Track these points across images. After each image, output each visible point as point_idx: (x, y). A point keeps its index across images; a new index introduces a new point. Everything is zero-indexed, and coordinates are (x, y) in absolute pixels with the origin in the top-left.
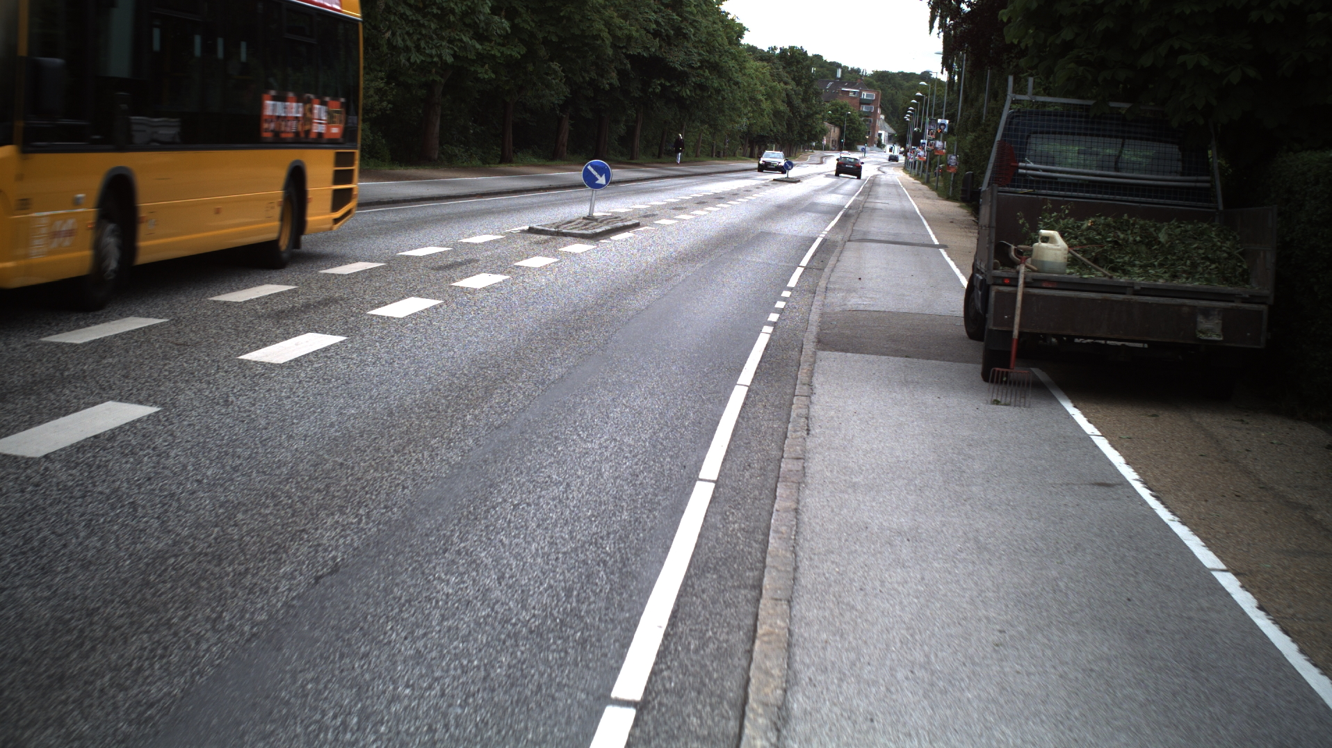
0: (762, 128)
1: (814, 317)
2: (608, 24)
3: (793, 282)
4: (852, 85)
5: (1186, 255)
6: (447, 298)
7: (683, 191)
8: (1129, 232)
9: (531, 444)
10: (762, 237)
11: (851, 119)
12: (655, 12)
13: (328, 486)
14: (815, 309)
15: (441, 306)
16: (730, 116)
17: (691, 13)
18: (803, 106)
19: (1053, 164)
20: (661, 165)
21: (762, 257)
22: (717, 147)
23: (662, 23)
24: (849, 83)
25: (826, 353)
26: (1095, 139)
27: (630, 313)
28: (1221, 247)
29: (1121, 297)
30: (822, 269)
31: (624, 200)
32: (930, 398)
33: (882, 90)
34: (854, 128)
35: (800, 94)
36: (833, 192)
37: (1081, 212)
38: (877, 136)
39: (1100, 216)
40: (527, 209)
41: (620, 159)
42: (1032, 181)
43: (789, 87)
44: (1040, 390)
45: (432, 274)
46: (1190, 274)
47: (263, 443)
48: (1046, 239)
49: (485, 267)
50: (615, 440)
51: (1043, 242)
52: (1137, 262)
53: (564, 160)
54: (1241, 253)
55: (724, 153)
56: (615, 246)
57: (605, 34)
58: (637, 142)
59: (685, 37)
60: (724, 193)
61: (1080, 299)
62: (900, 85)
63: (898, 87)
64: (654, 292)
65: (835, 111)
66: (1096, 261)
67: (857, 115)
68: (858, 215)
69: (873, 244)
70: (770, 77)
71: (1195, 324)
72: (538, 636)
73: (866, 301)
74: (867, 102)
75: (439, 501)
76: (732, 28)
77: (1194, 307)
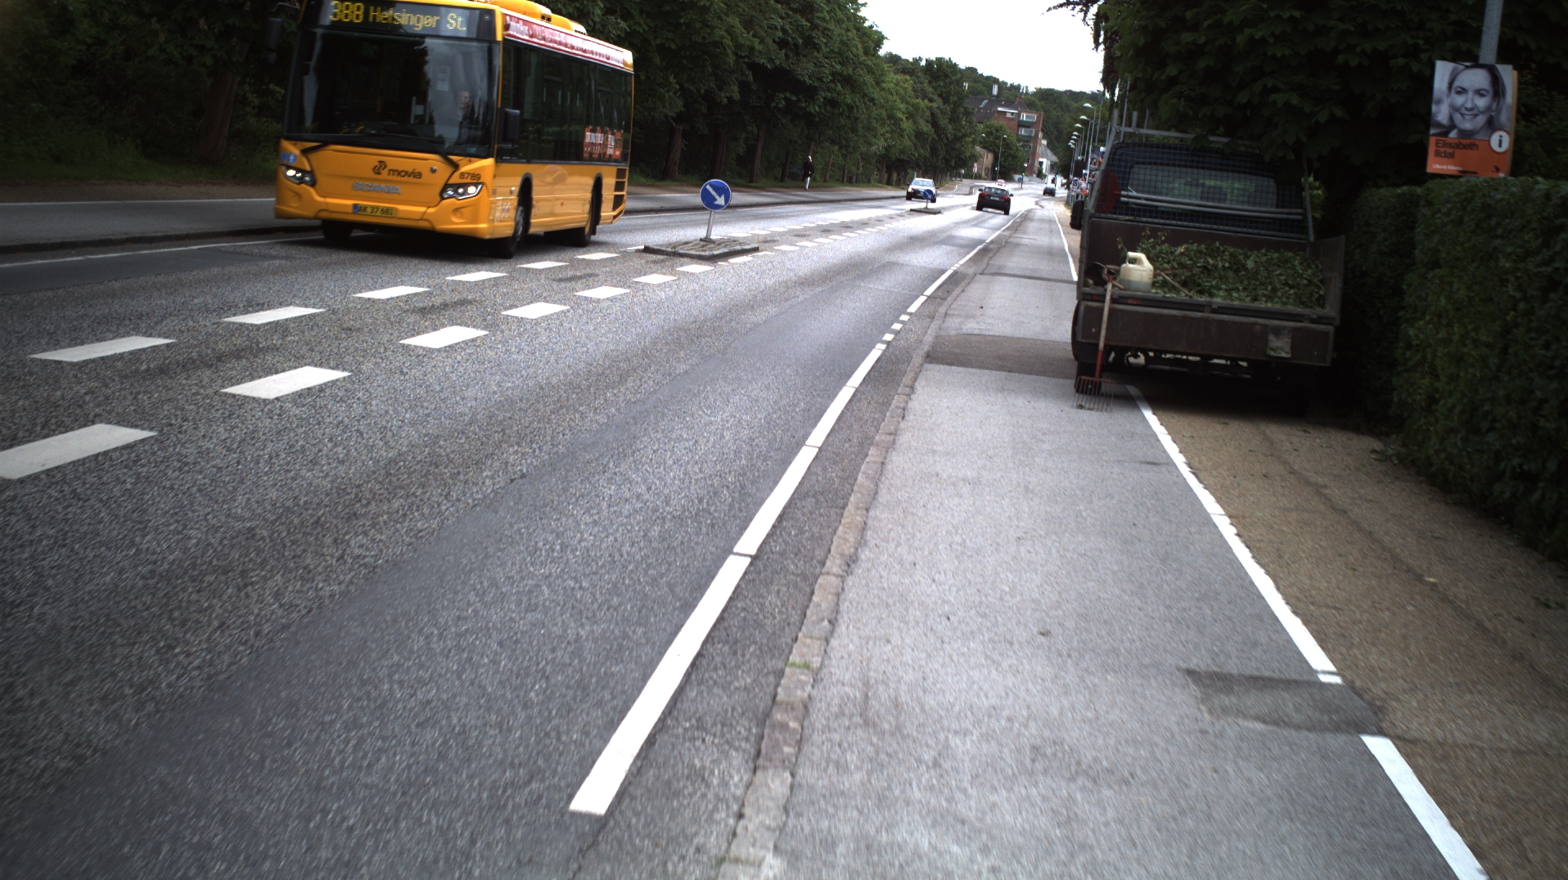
0: (902, 151)
1: (929, 339)
2: (730, 30)
3: (913, 308)
4: (1009, 104)
5: (1268, 281)
6: (572, 304)
7: (807, 218)
8: (1219, 258)
9: (664, 415)
10: (890, 266)
11: (1007, 144)
12: (782, 18)
13: (503, 430)
14: (932, 332)
15: (568, 311)
16: (865, 136)
17: (824, 19)
18: (950, 127)
19: (1160, 194)
20: (784, 190)
21: (886, 285)
22: (849, 172)
23: (790, 31)
24: (1006, 102)
25: (931, 366)
26: (1202, 171)
27: (748, 326)
28: (1302, 275)
29: (1199, 315)
30: (945, 299)
31: (742, 224)
32: (1020, 401)
33: (1045, 111)
34: (1010, 155)
35: (945, 114)
36: (975, 225)
37: (1175, 239)
38: (1037, 165)
39: (1193, 243)
40: (639, 230)
41: (738, 181)
42: (1133, 209)
43: (935, 105)
44: (1128, 401)
45: (555, 285)
46: (1269, 298)
47: (444, 400)
48: (1134, 261)
49: (606, 281)
50: (735, 417)
51: (1132, 263)
52: (1223, 286)
53: (675, 181)
54: (1320, 281)
55: (857, 179)
56: (734, 269)
57: (728, 41)
58: (758, 162)
59: (816, 47)
60: (852, 222)
61: (1162, 316)
62: (1067, 106)
63: (1065, 108)
64: (772, 310)
65: (989, 134)
66: (1184, 284)
67: (1014, 139)
68: (999, 249)
69: (1005, 278)
70: (913, 93)
71: (1266, 342)
72: (679, 519)
73: (983, 327)
74: (1026, 125)
75: (594, 444)
76: (869, 36)
77: (1266, 326)
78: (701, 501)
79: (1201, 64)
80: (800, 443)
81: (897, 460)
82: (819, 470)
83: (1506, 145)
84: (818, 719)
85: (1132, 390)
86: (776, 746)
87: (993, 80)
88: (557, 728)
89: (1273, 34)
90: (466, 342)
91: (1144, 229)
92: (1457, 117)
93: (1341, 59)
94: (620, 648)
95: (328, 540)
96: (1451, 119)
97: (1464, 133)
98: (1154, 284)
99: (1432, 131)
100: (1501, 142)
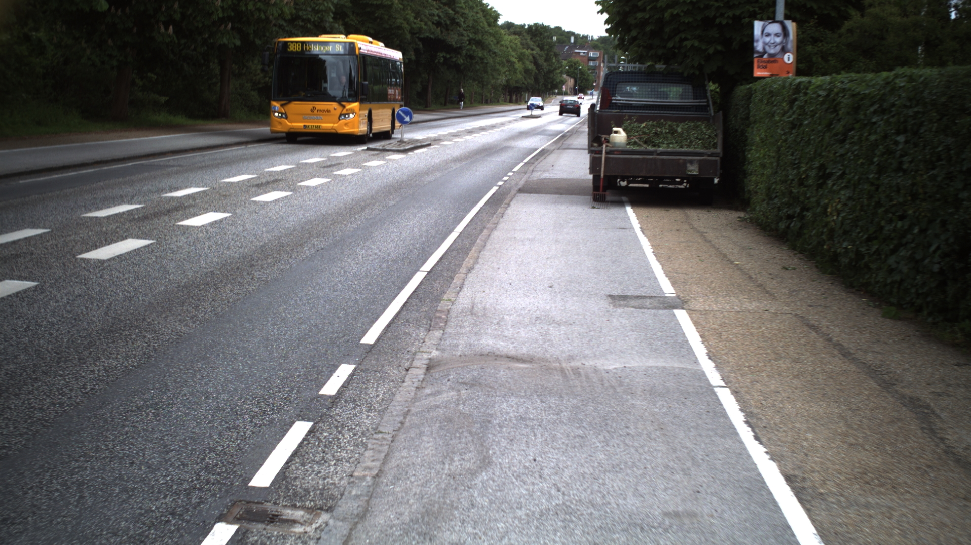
0: (517, 82)
1: (522, 182)
3: (515, 169)
4: (582, 47)
5: (688, 137)
6: (333, 178)
8: (663, 128)
9: (384, 223)
10: (506, 148)
11: (582, 72)
12: (437, 9)
13: (309, 232)
14: (524, 179)
15: (331, 181)
16: (493, 74)
17: (462, 8)
18: (545, 64)
19: (632, 97)
21: (501, 159)
22: (486, 96)
23: (442, 17)
24: (580, 46)
25: (520, 194)
27: (426, 182)
28: (705, 133)
29: (651, 157)
30: (534, 163)
31: (421, 132)
33: (604, 49)
34: (584, 79)
35: (542, 56)
36: (561, 123)
37: (641, 120)
39: (650, 121)
41: (418, 107)
42: (619, 106)
43: (535, 52)
44: (621, 204)
45: (322, 169)
46: (688, 146)
47: (279, 222)
48: (616, 132)
49: (347, 166)
50: (419, 222)
51: (615, 134)
52: (665, 142)
54: (714, 136)
56: (417, 156)
57: (405, 25)
58: (430, 95)
59: (458, 24)
60: (486, 126)
61: (632, 159)
64: (438, 174)
65: (570, 67)
66: (645, 142)
67: (586, 69)
68: (571, 135)
69: (570, 151)
70: (521, 47)
71: (686, 167)
72: (395, 261)
73: (551, 175)
74: (593, 59)
75: (352, 236)
76: (490, 15)
77: (685, 160)
78: (404, 254)
79: (648, 29)
80: (451, 231)
81: (496, 234)
82: (460, 241)
83: (791, 60)
84: (453, 314)
85: (624, 198)
86: (437, 324)
87: (571, 34)
88: (352, 323)
89: (682, 11)
90: (283, 198)
91: (625, 116)
92: (767, 48)
93: (718, 21)
94: (373, 301)
95: (245, 274)
96: (764, 49)
97: (771, 55)
98: (629, 144)
99: (755, 55)
100: (789, 58)
